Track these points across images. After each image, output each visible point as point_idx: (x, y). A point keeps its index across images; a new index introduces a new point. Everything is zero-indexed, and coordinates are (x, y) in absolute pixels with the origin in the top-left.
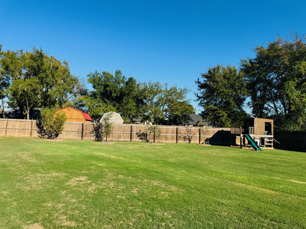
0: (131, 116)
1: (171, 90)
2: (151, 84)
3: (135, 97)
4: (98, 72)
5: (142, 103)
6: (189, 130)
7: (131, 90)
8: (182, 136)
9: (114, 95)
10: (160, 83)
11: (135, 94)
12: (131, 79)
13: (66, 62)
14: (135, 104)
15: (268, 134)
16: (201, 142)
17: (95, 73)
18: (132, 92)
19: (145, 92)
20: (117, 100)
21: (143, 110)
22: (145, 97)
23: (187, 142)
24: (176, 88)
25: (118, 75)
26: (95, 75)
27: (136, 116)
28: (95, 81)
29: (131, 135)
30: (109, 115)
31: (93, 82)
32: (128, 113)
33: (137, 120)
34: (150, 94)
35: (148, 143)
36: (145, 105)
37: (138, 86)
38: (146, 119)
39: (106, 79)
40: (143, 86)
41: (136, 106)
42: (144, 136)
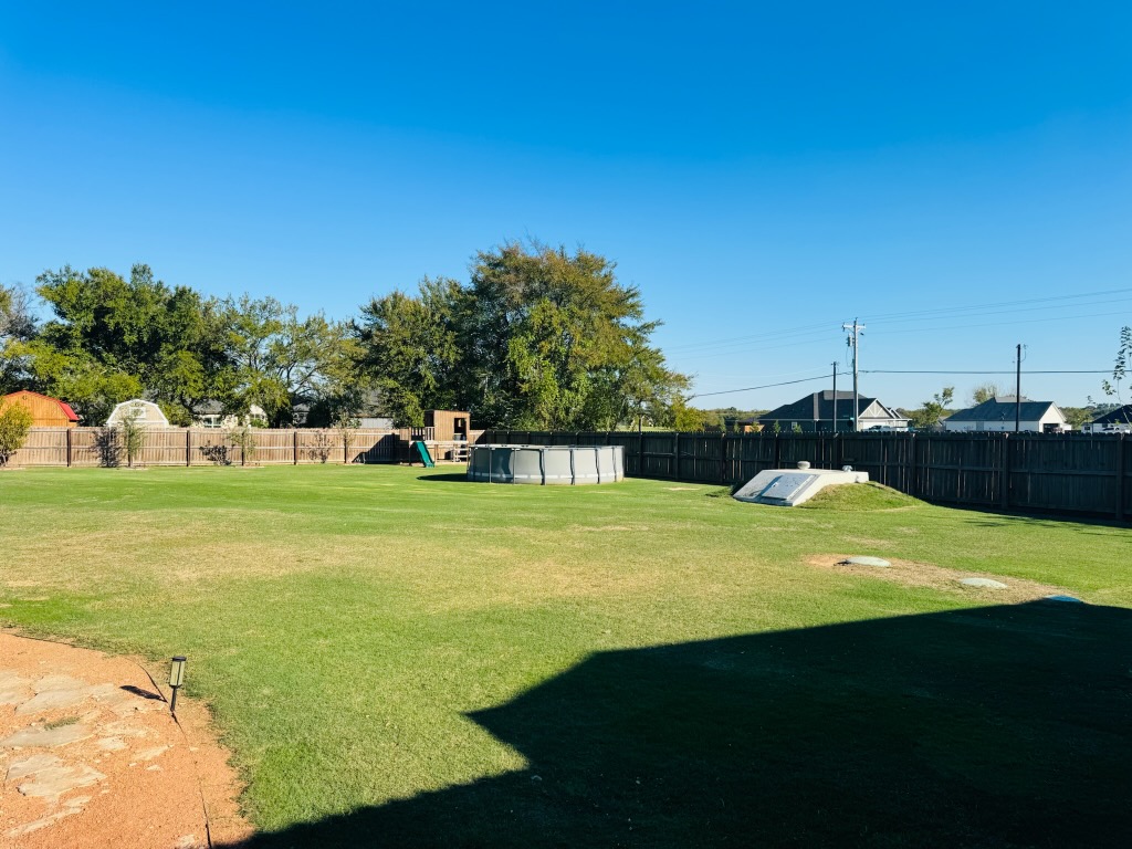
0: (189, 401)
1: (308, 325)
2: (251, 302)
3: (198, 345)
4: (73, 270)
5: (222, 358)
6: (323, 436)
7: (185, 327)
8: (307, 450)
9: (129, 339)
10: (278, 300)
11: (196, 334)
12: (182, 293)
14: (197, 365)
15: (461, 439)
16: (350, 460)
17: (64, 272)
18: (188, 331)
19: (228, 331)
20: (139, 353)
21: (225, 381)
22: (229, 345)
23: (319, 460)
24: (323, 321)
25: (142, 279)
26: (64, 279)
27: (202, 398)
28: (63, 297)
29: (188, 451)
30: (132, 409)
31: (58, 298)
32: (178, 392)
33: (207, 411)
34: (246, 337)
35: (228, 468)
36: (230, 367)
37: (207, 310)
38: (236, 406)
39: (100, 292)
40: (224, 310)
41: (202, 371)
42: (219, 453)
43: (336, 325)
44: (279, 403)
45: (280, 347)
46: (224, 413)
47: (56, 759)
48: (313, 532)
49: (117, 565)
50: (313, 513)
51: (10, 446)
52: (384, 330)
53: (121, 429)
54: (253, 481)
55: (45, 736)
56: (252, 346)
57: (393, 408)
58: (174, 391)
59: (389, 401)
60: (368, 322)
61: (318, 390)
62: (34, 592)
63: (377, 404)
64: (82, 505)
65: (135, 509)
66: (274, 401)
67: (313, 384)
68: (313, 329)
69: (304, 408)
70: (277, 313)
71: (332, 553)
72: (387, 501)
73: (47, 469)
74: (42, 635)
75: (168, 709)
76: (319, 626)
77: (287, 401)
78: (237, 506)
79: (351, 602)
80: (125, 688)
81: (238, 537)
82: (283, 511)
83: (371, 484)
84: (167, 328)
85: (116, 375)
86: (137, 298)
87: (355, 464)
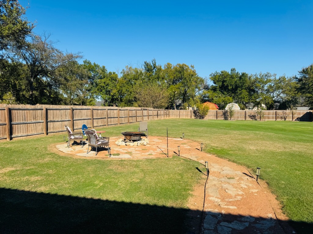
0: (245, 103)
1: (280, 79)
2: (262, 74)
3: (247, 88)
4: (217, 72)
5: (254, 91)
6: (285, 112)
7: (244, 83)
8: (280, 117)
9: (230, 88)
10: (270, 73)
11: (247, 85)
12: (243, 74)
13: (192, 65)
14: (248, 93)
16: (294, 120)
17: (215, 73)
18: (245, 84)
19: (256, 83)
20: (232, 91)
21: (255, 97)
22: (256, 87)
23: (283, 120)
24: (285, 77)
25: (233, 72)
26: (215, 75)
27: (248, 102)
28: (215, 79)
29: (245, 116)
30: (231, 105)
31: (214, 79)
32: (242, 101)
33: (249, 106)
34: (261, 84)
35: (256, 121)
36: (256, 93)
37: (250, 78)
38: (257, 104)
39: (223, 77)
40: (254, 77)
41: (248, 95)
42: (254, 117)
43: (289, 78)
44: (270, 103)
45: (271, 87)
46: (254, 106)
47: (232, 186)
48: (287, 140)
49: (234, 143)
50: (285, 135)
51: (205, 114)
52: (307, 78)
53: (229, 111)
54: (265, 125)
55: (228, 180)
56: (262, 87)
57: (310, 103)
58: (241, 100)
59: (308, 101)
60: (301, 76)
61: (282, 99)
62: (217, 147)
63: (304, 102)
64: (222, 129)
65: (235, 130)
66: (269, 102)
67: (281, 97)
68: (282, 80)
69: (278, 104)
70: (270, 77)
71: (295, 147)
72: (310, 133)
73: (212, 120)
74: (222, 157)
75: (256, 181)
76: (295, 167)
77: (273, 102)
78: (261, 131)
79: (306, 162)
80: (243, 173)
81: (264, 139)
82: (275, 133)
83: (303, 127)
84: (239, 84)
85: (227, 97)
86: (232, 77)
87: (296, 121)
